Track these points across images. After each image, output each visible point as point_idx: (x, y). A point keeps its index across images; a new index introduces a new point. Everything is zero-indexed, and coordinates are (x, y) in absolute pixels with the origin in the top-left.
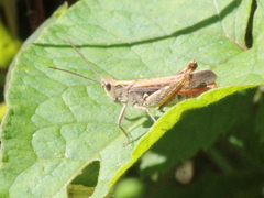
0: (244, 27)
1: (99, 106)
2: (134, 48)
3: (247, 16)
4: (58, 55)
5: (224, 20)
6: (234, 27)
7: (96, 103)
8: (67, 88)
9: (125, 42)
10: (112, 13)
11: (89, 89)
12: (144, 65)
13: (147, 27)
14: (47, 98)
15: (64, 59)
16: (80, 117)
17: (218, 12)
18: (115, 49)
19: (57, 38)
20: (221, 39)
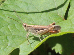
0: (65, 13)
1: (19, 31)
2: (29, 14)
3: (66, 9)
4: (6, 13)
5: (58, 10)
6: (61, 12)
7: (18, 30)
8: (9, 24)
9: (26, 12)
10: (22, 2)
11: (16, 25)
12: (32, 20)
13: (33, 8)
14: (3, 26)
15: (8, 15)
16: (13, 34)
17: (56, 7)
18: (23, 14)
19: (5, 8)
20: (57, 15)
